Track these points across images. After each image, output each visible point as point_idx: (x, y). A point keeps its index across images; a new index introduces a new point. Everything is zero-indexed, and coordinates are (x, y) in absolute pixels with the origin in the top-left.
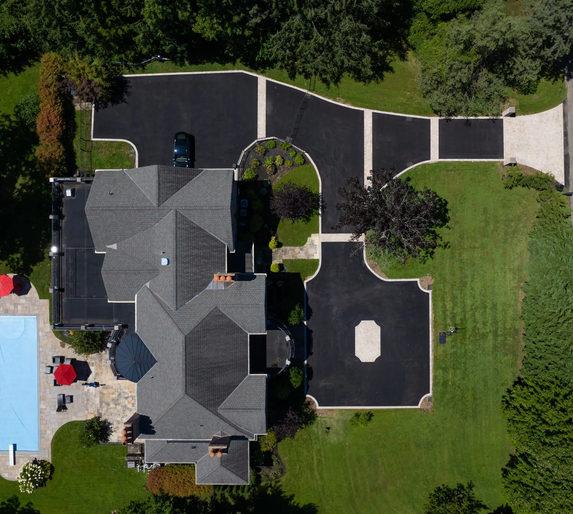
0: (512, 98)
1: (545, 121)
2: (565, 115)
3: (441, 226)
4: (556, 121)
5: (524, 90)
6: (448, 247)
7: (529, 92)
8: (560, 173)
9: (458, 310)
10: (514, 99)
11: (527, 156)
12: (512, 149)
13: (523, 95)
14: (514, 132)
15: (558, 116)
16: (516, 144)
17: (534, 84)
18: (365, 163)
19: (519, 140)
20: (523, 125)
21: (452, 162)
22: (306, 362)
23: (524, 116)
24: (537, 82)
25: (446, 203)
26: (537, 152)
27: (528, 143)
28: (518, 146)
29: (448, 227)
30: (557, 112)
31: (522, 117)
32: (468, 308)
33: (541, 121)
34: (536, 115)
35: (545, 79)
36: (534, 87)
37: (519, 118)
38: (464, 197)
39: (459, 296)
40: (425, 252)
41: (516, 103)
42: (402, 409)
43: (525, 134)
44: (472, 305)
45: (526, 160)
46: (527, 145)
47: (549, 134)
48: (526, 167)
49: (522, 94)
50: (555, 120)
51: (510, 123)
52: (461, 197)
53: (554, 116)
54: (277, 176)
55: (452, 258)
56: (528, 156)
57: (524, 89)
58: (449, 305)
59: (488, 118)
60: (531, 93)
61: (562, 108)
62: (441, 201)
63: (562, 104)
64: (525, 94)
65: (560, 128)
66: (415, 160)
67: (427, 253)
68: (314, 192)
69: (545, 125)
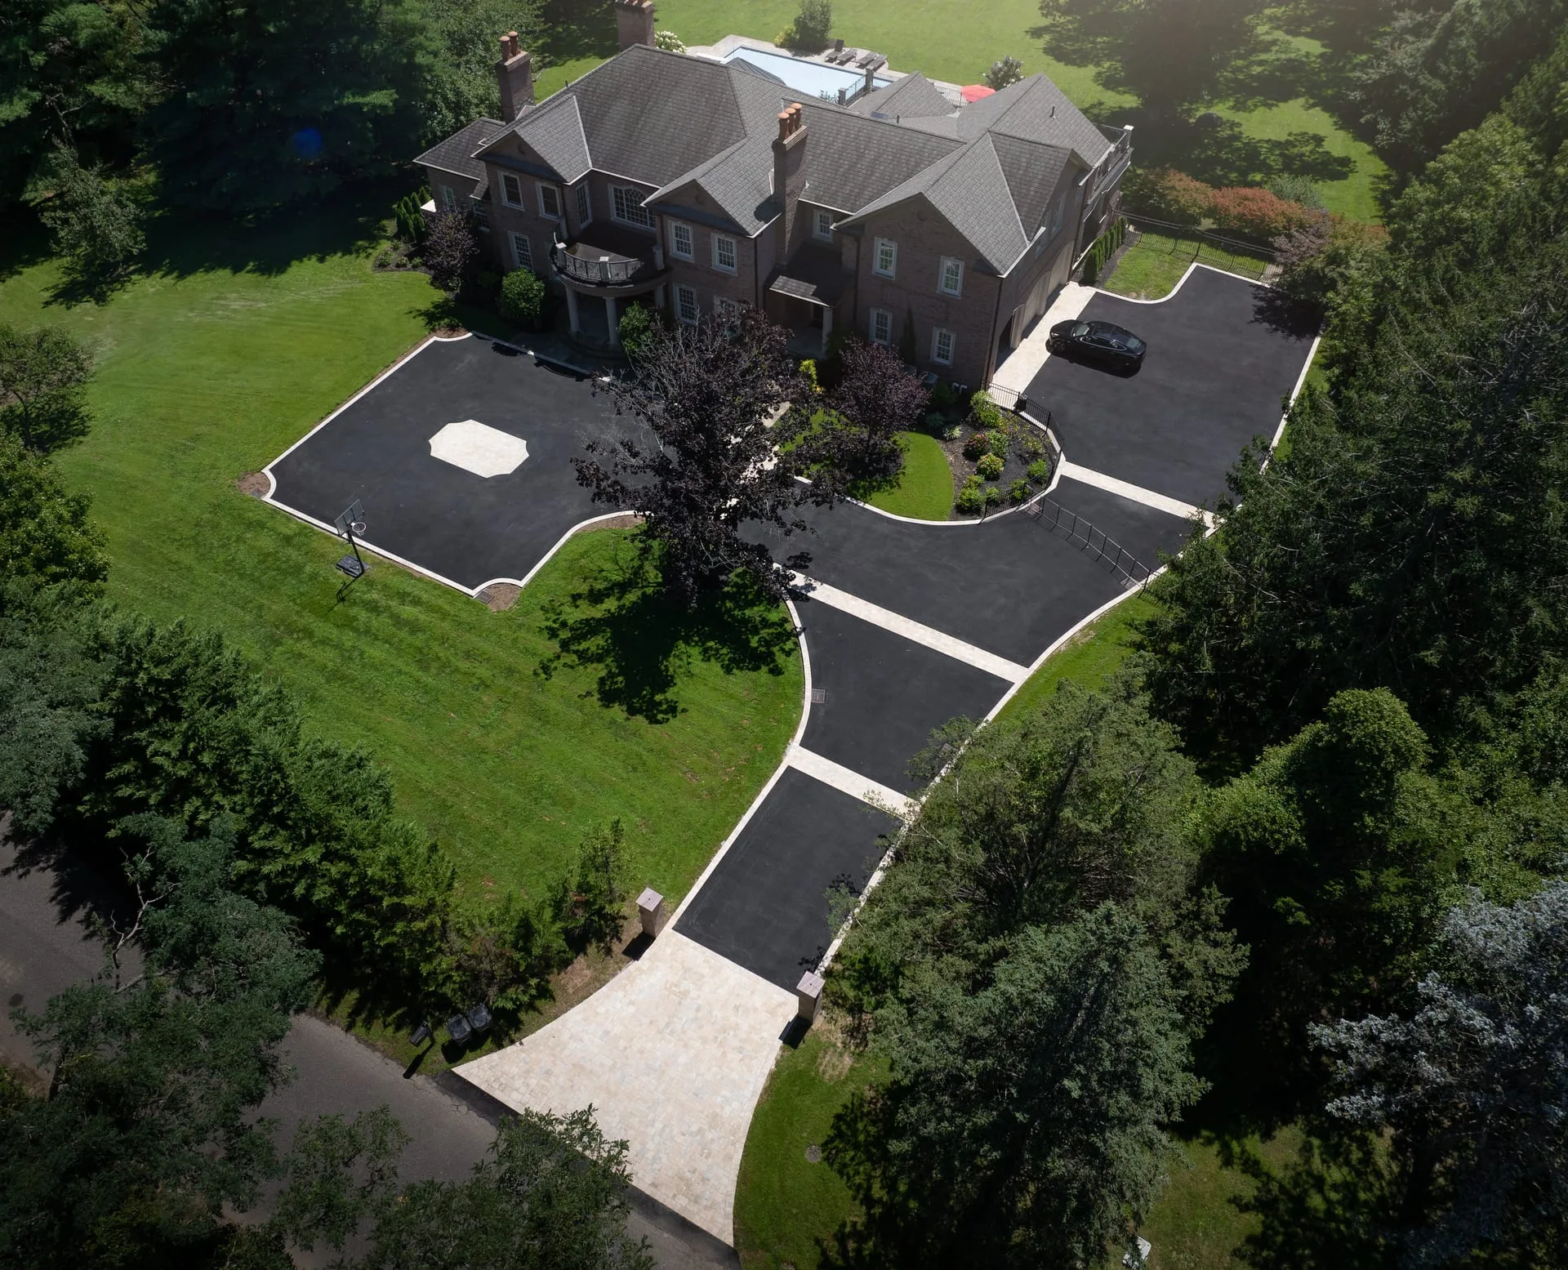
0: (852, 1069)
1: (709, 1136)
2: (684, 1227)
3: (602, 681)
4: (681, 1178)
5: (855, 1121)
6: (540, 671)
7: (840, 1135)
8: (502, 1080)
9: (381, 623)
10: (846, 1071)
11: (631, 1003)
12: (686, 970)
13: (840, 1110)
14: (736, 1008)
15: (696, 1200)
16: (693, 994)
17: (857, 1173)
18: (884, 610)
19: (698, 1010)
20: (740, 1050)
21: (758, 792)
22: (532, 353)
23: (767, 1072)
24: (859, 1187)
25: (653, 720)
26: (622, 1044)
27: (672, 1032)
28: (684, 994)
29: (589, 694)
30: (712, 1206)
31: (770, 1065)
32: (363, 643)
33: (714, 1120)
34: (748, 1116)
35: (854, 1224)
36: (845, 1166)
37: (768, 1052)
38: (640, 769)
39: (410, 639)
40: (570, 622)
41: (830, 1072)
42: (293, 444)
43: (704, 1041)
44: (362, 654)
45: (620, 994)
46: (668, 1025)
47: (653, 1122)
48: (598, 982)
49: (845, 1107)
50: (688, 1175)
51: (772, 1012)
52: (644, 764)
53: (704, 1180)
54: (956, 457)
55: (510, 671)
56: (632, 1009)
57: (860, 1126)
58: (408, 611)
59: (832, 951)
60: (831, 1140)
61: (714, 1233)
62: (665, 712)
63: (729, 1240)
64: (839, 1117)
65: (648, 1180)
66: (822, 713)
67: (564, 624)
68: (875, 495)
69: (695, 1128)
